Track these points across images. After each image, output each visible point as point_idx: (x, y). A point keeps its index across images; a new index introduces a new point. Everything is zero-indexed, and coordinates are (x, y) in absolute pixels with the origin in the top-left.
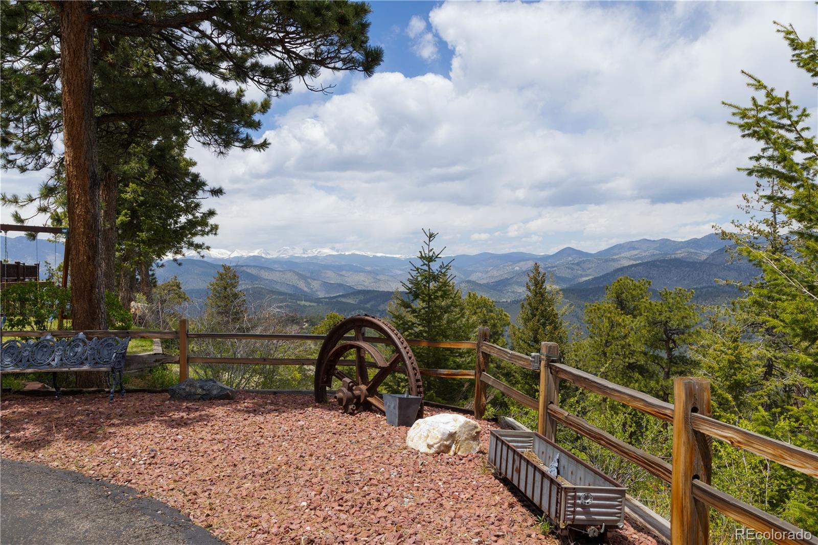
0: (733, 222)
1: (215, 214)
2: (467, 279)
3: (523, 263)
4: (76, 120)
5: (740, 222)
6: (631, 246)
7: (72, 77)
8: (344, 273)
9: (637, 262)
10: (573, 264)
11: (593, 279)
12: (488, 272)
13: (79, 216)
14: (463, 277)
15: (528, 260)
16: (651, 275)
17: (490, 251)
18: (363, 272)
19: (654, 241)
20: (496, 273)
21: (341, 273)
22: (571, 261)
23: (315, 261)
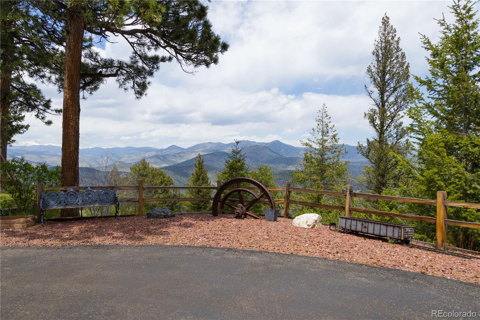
0: (308, 139)
1: (52, 123)
2: (119, 161)
3: (150, 153)
4: (75, 76)
5: (310, 139)
6: (203, 145)
7: (75, 54)
8: (43, 156)
9: (207, 153)
10: (176, 154)
11: (186, 161)
12: (131, 157)
13: (72, 126)
14: (117, 160)
15: (153, 151)
16: (213, 160)
17: (131, 146)
18: (56, 156)
19: (214, 143)
20: (135, 158)
21: (41, 156)
22: (175, 152)
23: (24, 149)
